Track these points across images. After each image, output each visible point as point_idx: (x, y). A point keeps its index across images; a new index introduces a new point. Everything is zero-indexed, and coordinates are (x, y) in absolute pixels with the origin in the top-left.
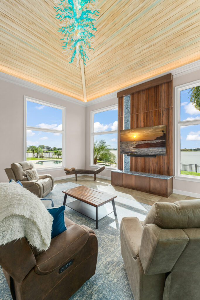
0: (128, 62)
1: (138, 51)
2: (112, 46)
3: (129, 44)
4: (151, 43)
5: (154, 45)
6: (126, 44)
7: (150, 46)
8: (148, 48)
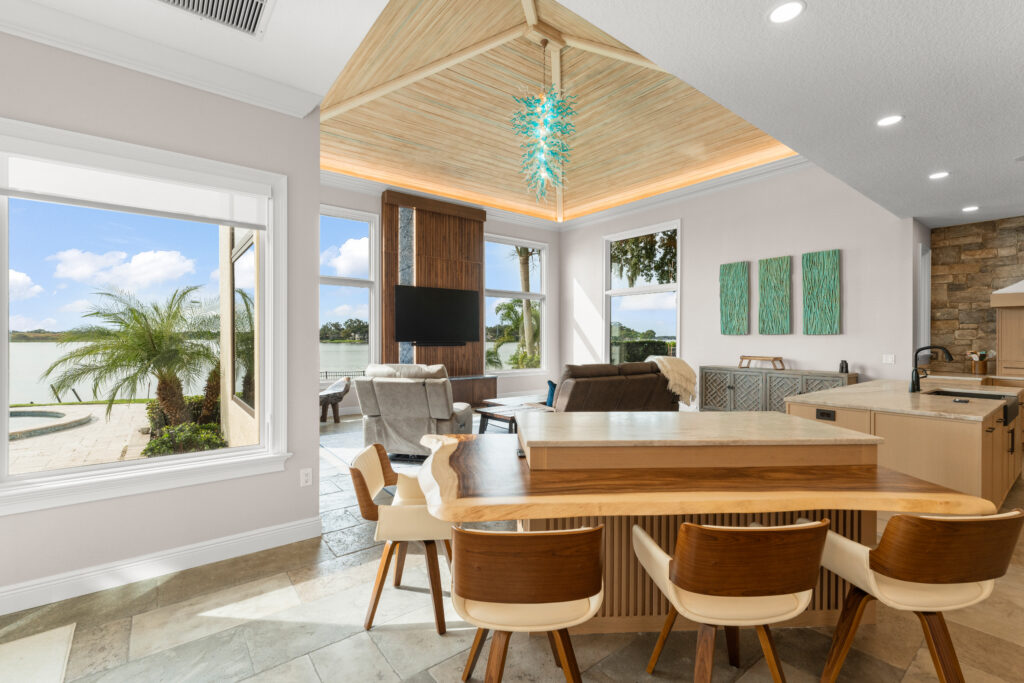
0: (452, 158)
1: (476, 157)
2: (460, 123)
3: (478, 142)
4: (496, 163)
5: (497, 166)
6: (477, 138)
7: (492, 164)
8: (489, 164)
